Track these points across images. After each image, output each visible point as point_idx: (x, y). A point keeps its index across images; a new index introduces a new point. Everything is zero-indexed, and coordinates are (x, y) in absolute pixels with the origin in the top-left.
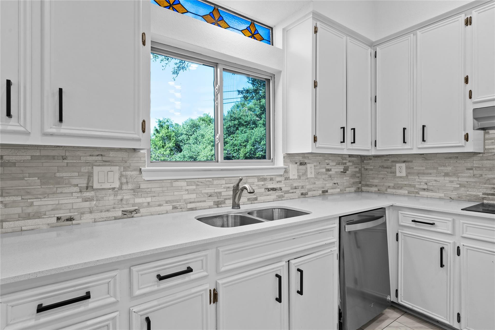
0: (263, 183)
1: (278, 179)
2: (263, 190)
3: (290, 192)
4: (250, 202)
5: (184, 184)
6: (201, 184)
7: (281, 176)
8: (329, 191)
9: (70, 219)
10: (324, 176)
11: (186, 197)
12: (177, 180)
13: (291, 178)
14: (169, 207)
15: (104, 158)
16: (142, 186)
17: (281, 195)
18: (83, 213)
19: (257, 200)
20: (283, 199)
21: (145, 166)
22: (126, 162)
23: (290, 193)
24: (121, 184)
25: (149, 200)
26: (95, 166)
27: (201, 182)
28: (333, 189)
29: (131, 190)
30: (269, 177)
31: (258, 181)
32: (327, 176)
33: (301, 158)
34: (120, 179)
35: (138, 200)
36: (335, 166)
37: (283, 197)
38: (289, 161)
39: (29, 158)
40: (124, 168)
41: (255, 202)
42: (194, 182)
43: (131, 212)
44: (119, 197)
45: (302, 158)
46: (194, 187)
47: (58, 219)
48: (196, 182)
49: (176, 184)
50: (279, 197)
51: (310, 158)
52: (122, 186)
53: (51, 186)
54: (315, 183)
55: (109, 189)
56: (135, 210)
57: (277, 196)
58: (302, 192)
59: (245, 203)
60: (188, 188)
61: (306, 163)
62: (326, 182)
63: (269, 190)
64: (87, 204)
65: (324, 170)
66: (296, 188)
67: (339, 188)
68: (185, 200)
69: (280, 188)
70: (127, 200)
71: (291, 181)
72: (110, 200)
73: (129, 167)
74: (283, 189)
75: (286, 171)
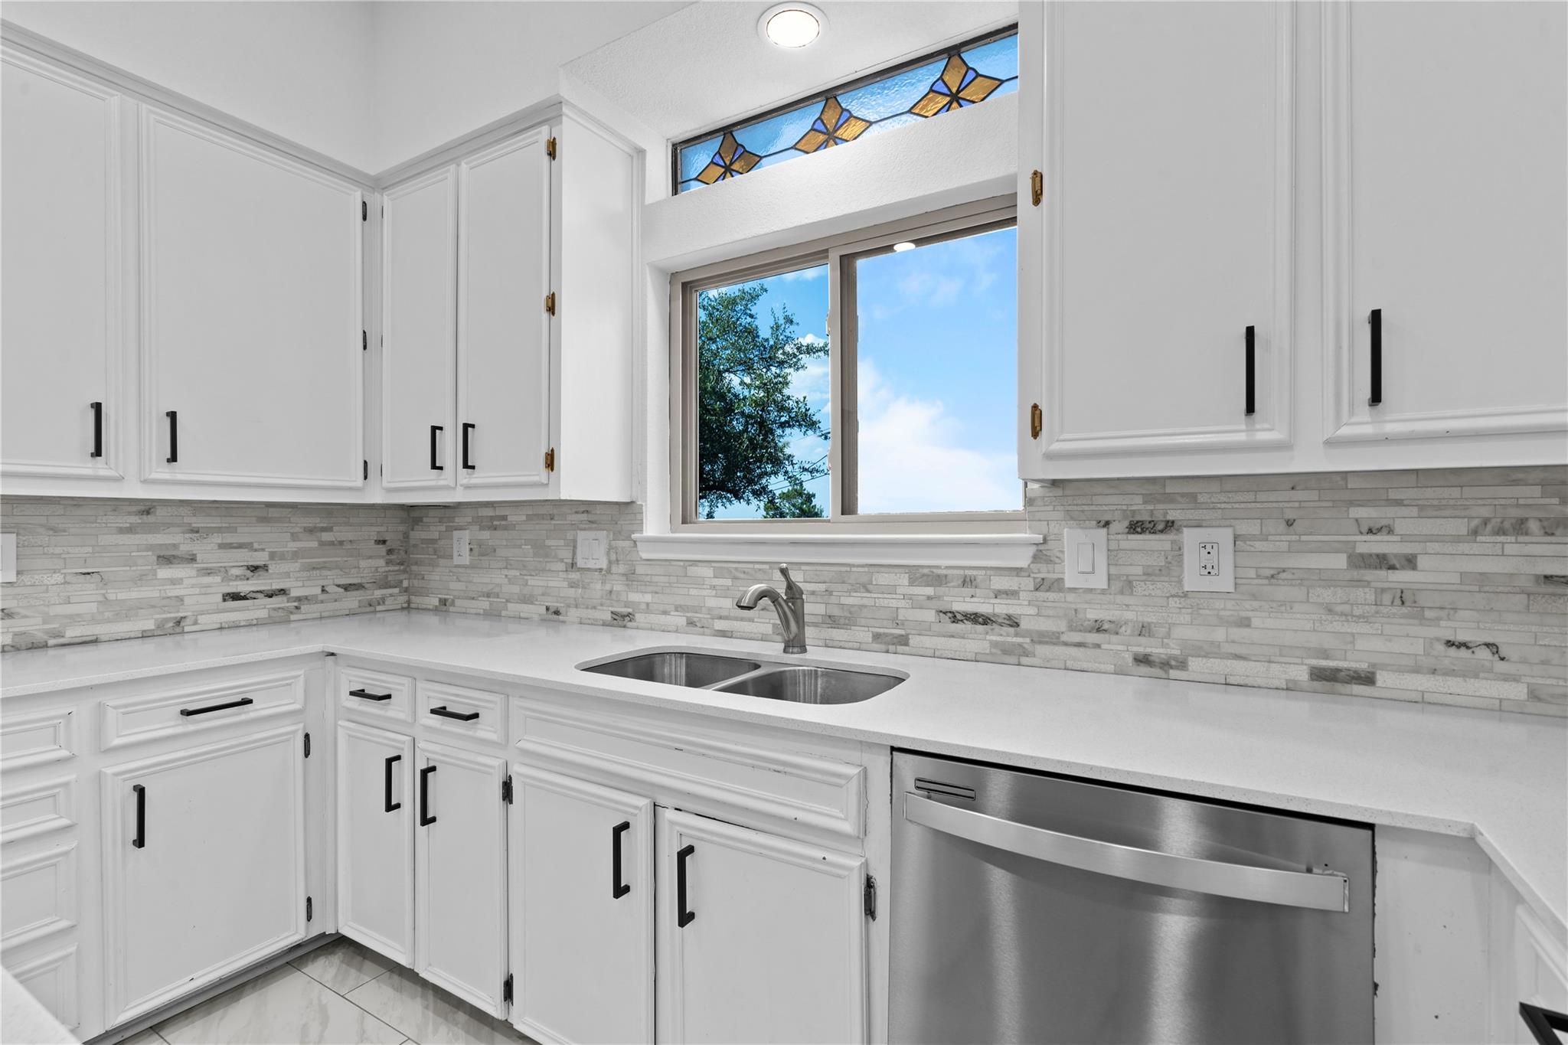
0: (930, 591)
1: (1001, 583)
2: (930, 616)
3: (1064, 638)
4: (883, 647)
5: (707, 572)
6: (742, 576)
7: (1017, 571)
8: (1382, 678)
9: (557, 613)
10: (1327, 595)
11: (712, 602)
12: (695, 563)
13: (1068, 584)
14: (682, 621)
15: (591, 517)
16: (640, 570)
17: (1014, 644)
18: (568, 606)
19: (906, 644)
20: (1024, 660)
21: (642, 526)
22: (616, 523)
23: (1066, 644)
24: (610, 562)
25: (648, 598)
26: (581, 530)
27: (744, 572)
28: (1434, 672)
29: (623, 575)
30: (961, 572)
31: (912, 583)
32: (1366, 595)
33: (1139, 500)
34: (608, 554)
35: (634, 597)
36: (1457, 539)
37: (1026, 654)
38: (1060, 515)
39: (524, 518)
40: (614, 534)
41: (900, 648)
42: (727, 568)
43: (623, 616)
44: (608, 587)
45: (1145, 502)
46: (728, 582)
47: (548, 609)
48: (733, 571)
49: (692, 571)
50: (1005, 652)
51: (1201, 499)
52: (610, 567)
53: (541, 559)
54: (1245, 623)
55: (596, 570)
56: (629, 615)
57: (994, 644)
58: (1141, 650)
59: (864, 646)
60: (716, 582)
61: (1169, 525)
62: (1363, 628)
63: (954, 618)
64: (571, 592)
65: (1340, 561)
66: (1099, 630)
67: (1515, 679)
68: (710, 609)
69: (1009, 617)
70: (618, 593)
71: (1070, 597)
72: (597, 588)
73: (620, 532)
74: (1024, 625)
75: (1042, 554)
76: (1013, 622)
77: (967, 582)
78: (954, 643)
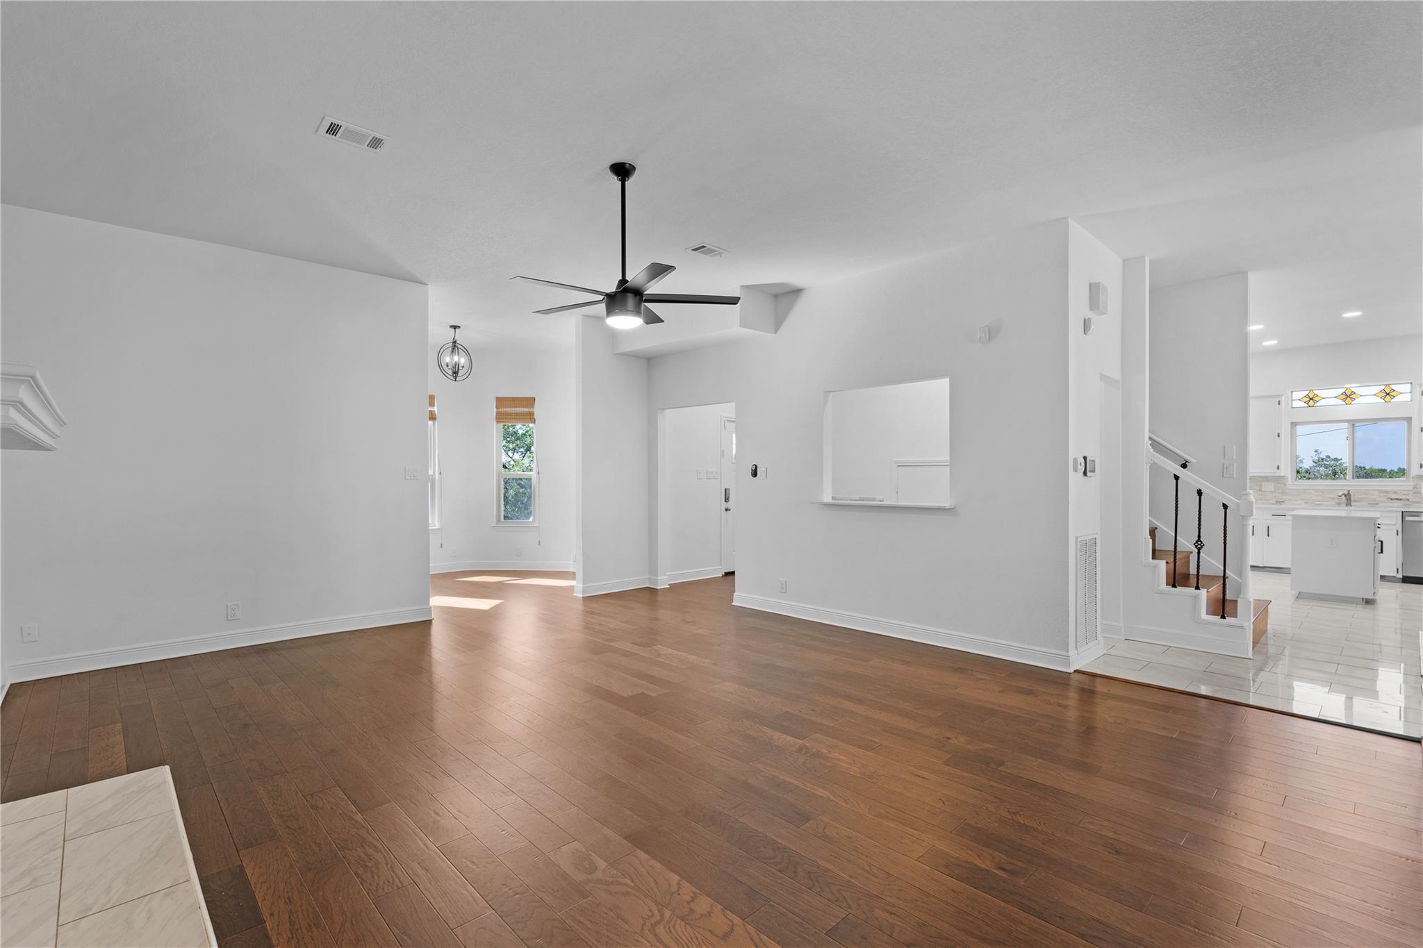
1: (1404, 492)
5: (1313, 491)
12: (1308, 489)
14: (1303, 502)
16: (1286, 491)
21: (1288, 481)
22: (1277, 481)
25: (1290, 497)
34: (1274, 488)
35: (1284, 497)
40: (1277, 483)
41: (1376, 506)
43: (1280, 502)
46: (1320, 493)
48: (1322, 491)
49: (1307, 491)
52: (1275, 490)
55: (1269, 492)
56: (1282, 501)
57: (1403, 504)
60: (1316, 493)
63: (1392, 499)
70: (1279, 496)
72: (1270, 496)
73: (1280, 483)
74: (1411, 500)
75: (1415, 487)
76: (1408, 500)
77: (1395, 492)
78: (1391, 504)
